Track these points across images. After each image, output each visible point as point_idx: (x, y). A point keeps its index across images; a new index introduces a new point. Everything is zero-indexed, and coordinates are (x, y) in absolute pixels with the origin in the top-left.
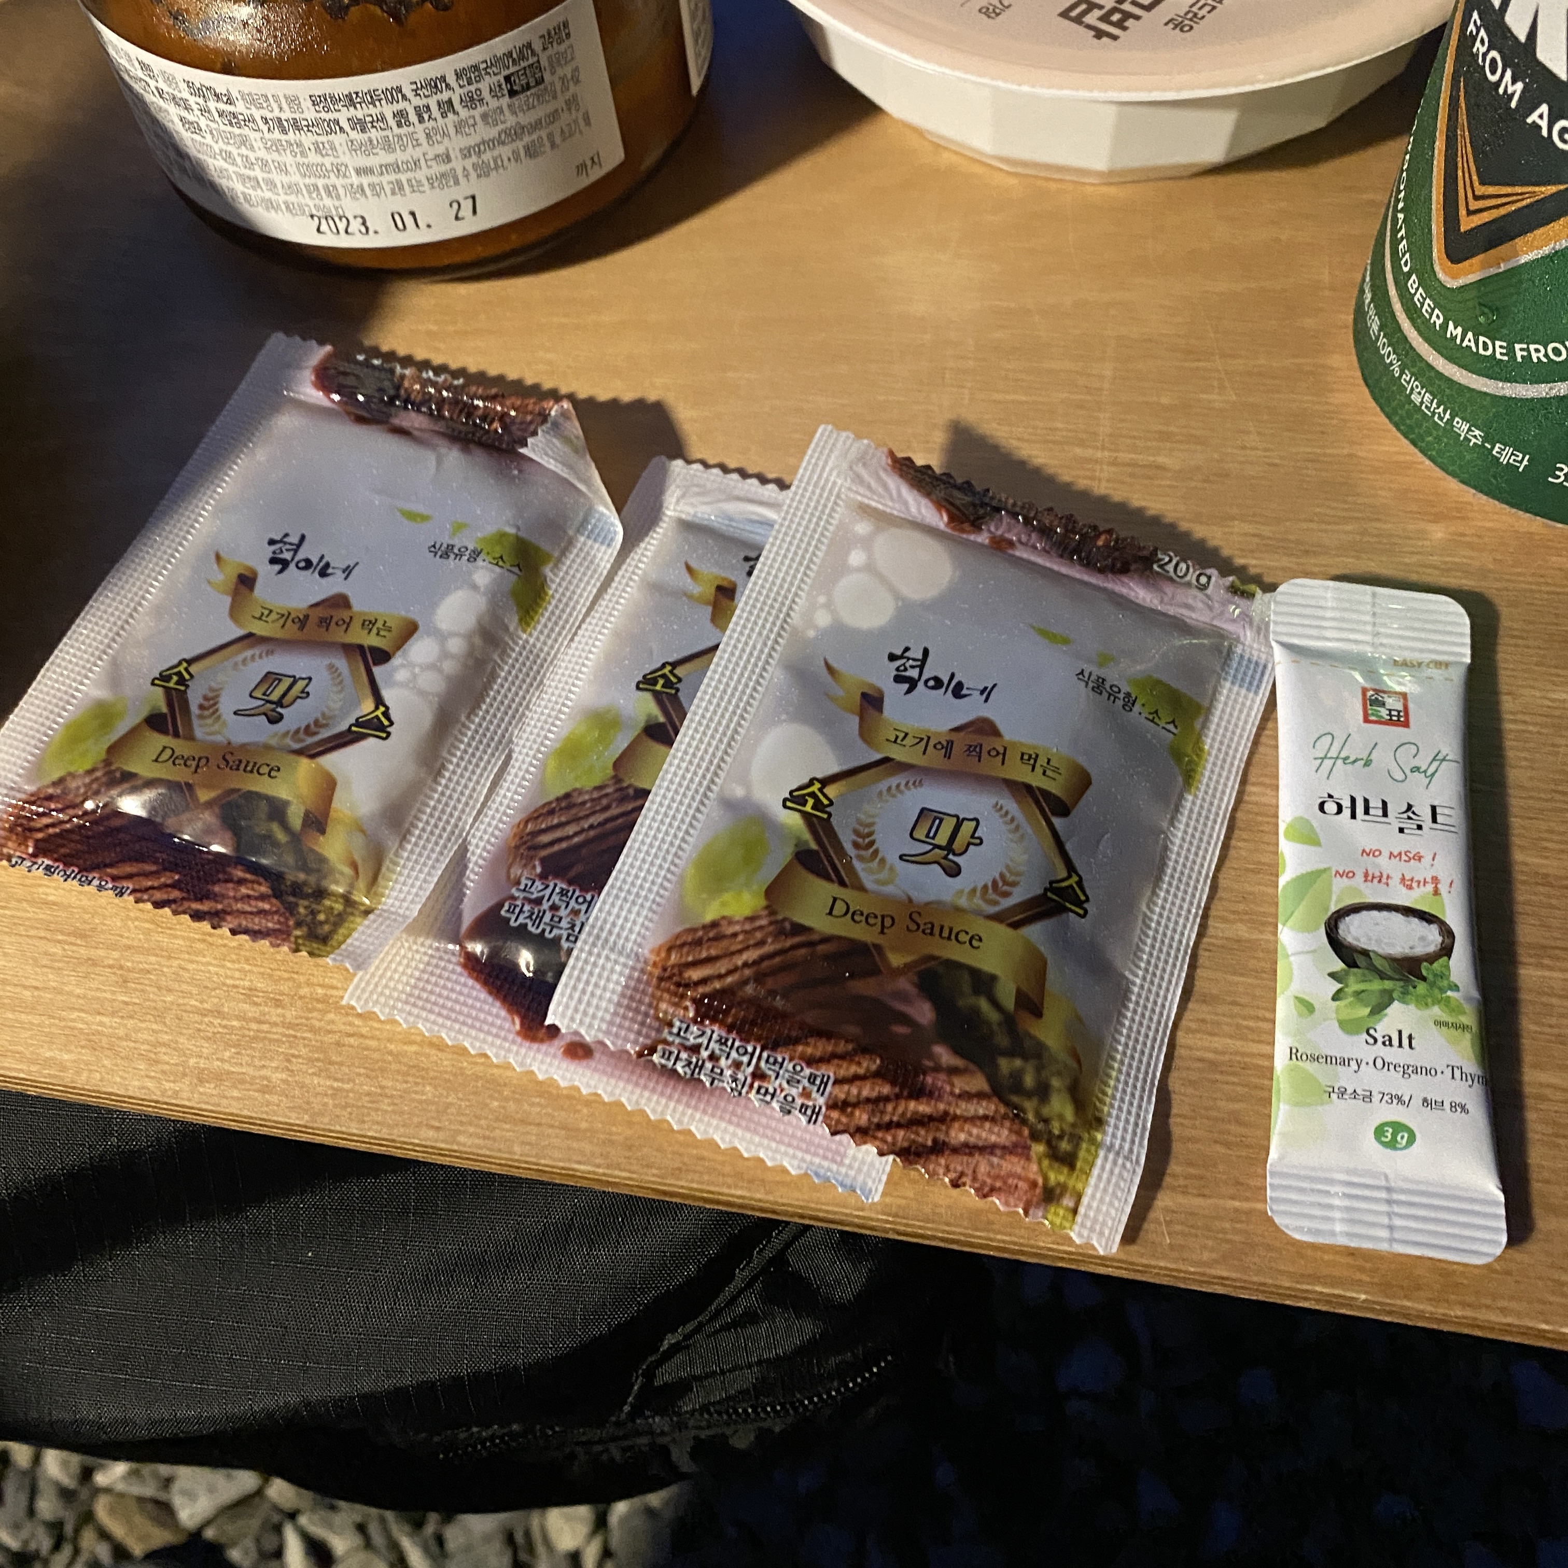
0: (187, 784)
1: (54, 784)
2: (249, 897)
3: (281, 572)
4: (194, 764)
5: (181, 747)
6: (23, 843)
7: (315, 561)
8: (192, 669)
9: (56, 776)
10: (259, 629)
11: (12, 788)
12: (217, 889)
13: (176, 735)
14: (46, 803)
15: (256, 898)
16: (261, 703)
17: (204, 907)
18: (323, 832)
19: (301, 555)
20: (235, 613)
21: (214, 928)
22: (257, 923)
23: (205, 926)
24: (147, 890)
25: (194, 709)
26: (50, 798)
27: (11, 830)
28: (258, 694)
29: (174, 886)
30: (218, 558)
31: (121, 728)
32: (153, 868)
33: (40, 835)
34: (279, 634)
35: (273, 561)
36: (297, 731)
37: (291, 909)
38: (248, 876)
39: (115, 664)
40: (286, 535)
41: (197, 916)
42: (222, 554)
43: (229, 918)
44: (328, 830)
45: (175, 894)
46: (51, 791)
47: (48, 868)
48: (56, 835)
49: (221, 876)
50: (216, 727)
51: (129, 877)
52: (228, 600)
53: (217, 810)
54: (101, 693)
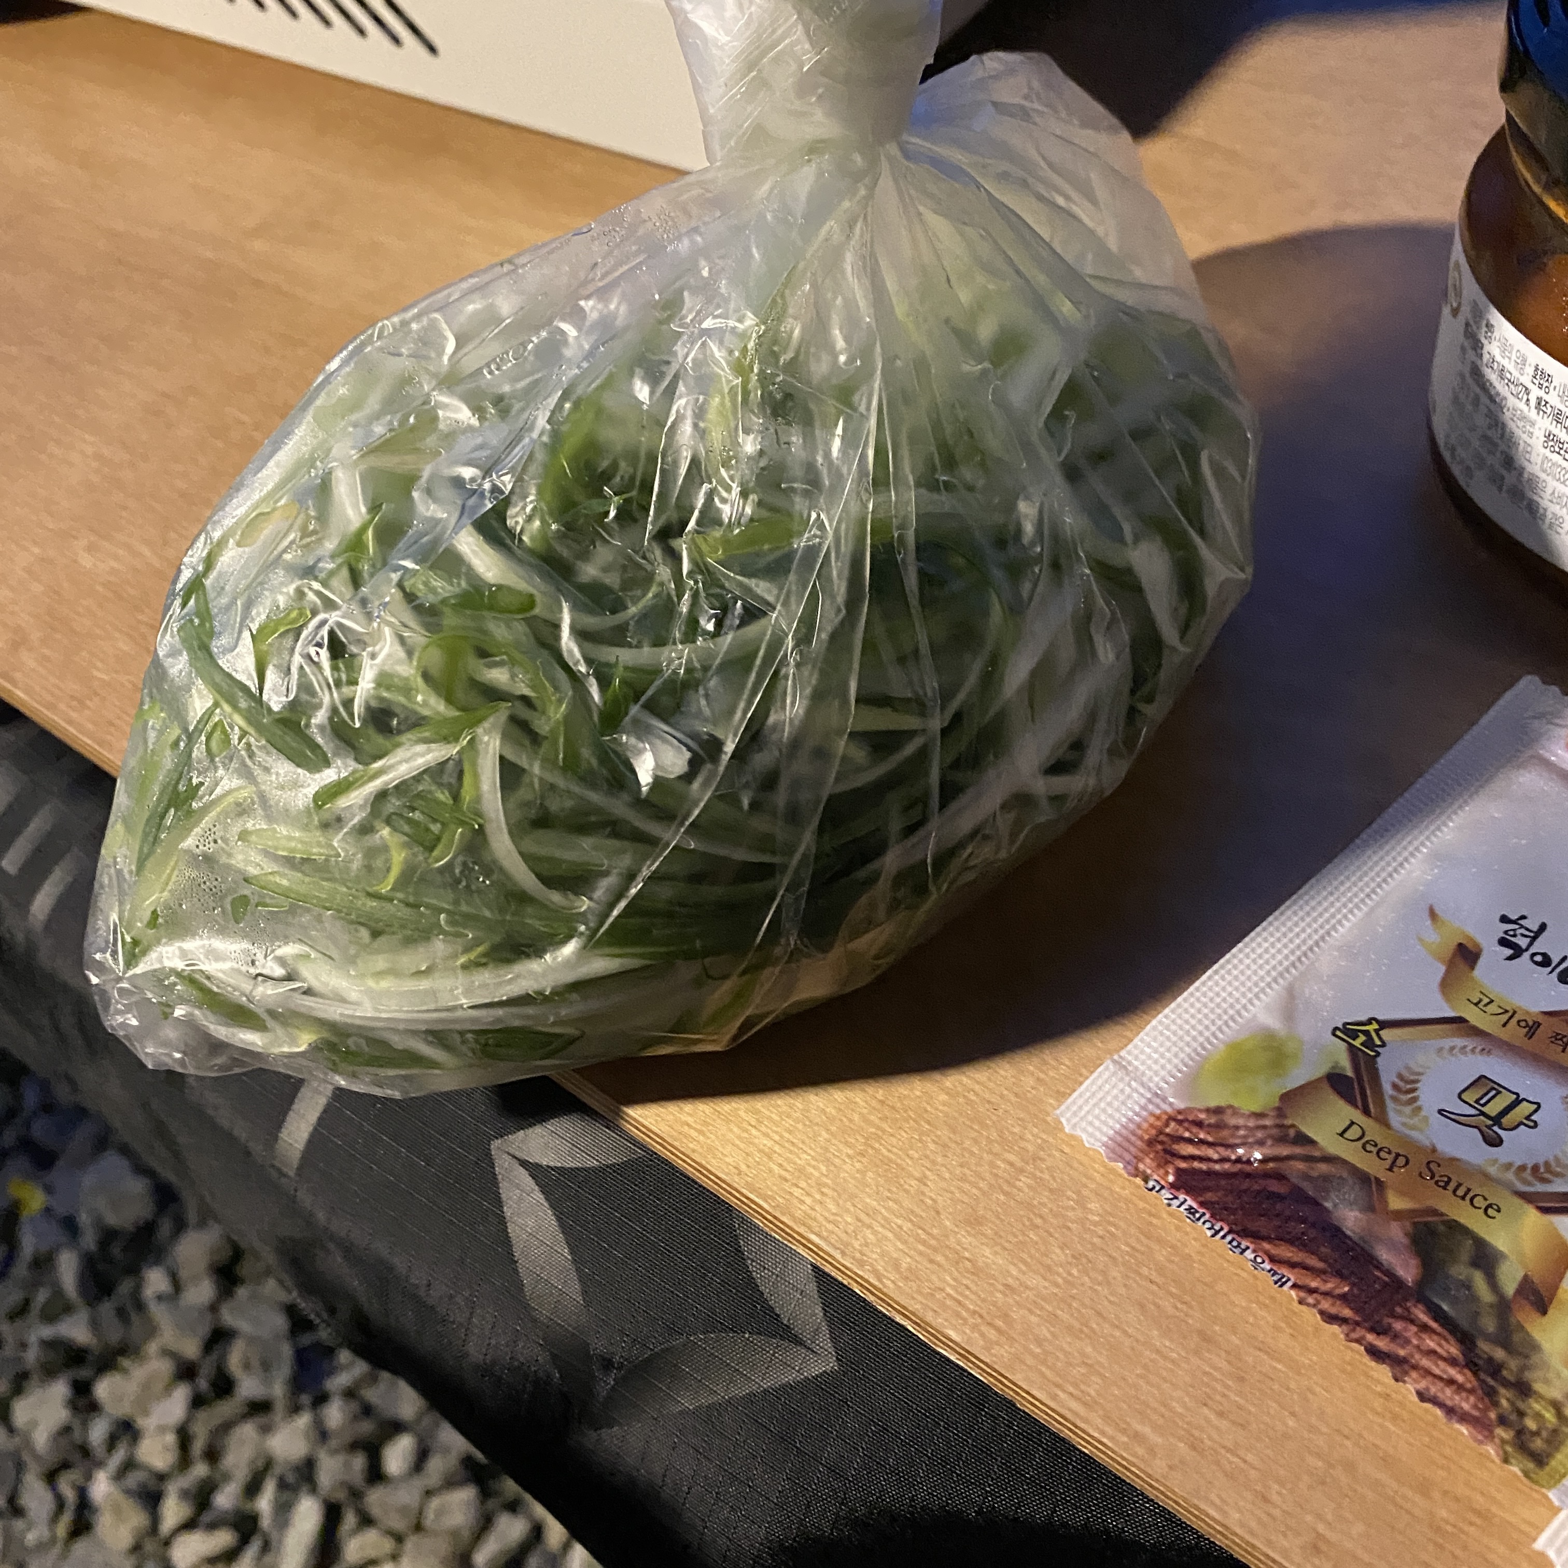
0: (1377, 1180)
1: (1208, 1111)
2: (1434, 1352)
3: (1510, 958)
4: (1390, 1158)
5: (1373, 1130)
6: (1162, 1164)
7: (1555, 961)
8: (1384, 1033)
9: (1213, 1104)
10: (1473, 1016)
11: (1156, 1095)
12: (1398, 1326)
13: (1366, 1112)
14: (1195, 1130)
15: (1444, 1359)
16: (1473, 1112)
17: (1382, 1343)
18: (1544, 1312)
19: (1537, 947)
20: (1446, 985)
21: (1397, 1380)
22: (1448, 1395)
23: (1383, 1372)
24: (1312, 1291)
25: (1388, 1089)
26: (1199, 1124)
27: (1150, 1143)
28: (1470, 1097)
29: (1343, 1298)
30: (1433, 914)
31: (1298, 1076)
32: (1320, 1265)
33: (1183, 1165)
34: (1503, 1034)
35: (1503, 942)
36: (1522, 1168)
37: (1491, 1394)
38: (1434, 1325)
39: (1291, 993)
40: (1523, 917)
41: (1374, 1353)
42: (1438, 911)
43: (1414, 1374)
44: (1551, 1312)
45: (1347, 1312)
46: (1202, 1116)
47: (1190, 1210)
48: (1201, 1171)
49: (1399, 1310)
50: (1415, 1121)
51: (1292, 1265)
52: (1443, 969)
53: (1408, 1224)
54: (1273, 1022)
